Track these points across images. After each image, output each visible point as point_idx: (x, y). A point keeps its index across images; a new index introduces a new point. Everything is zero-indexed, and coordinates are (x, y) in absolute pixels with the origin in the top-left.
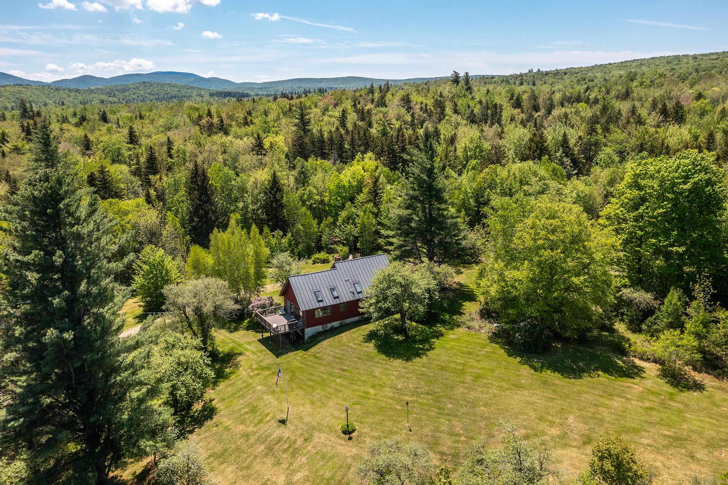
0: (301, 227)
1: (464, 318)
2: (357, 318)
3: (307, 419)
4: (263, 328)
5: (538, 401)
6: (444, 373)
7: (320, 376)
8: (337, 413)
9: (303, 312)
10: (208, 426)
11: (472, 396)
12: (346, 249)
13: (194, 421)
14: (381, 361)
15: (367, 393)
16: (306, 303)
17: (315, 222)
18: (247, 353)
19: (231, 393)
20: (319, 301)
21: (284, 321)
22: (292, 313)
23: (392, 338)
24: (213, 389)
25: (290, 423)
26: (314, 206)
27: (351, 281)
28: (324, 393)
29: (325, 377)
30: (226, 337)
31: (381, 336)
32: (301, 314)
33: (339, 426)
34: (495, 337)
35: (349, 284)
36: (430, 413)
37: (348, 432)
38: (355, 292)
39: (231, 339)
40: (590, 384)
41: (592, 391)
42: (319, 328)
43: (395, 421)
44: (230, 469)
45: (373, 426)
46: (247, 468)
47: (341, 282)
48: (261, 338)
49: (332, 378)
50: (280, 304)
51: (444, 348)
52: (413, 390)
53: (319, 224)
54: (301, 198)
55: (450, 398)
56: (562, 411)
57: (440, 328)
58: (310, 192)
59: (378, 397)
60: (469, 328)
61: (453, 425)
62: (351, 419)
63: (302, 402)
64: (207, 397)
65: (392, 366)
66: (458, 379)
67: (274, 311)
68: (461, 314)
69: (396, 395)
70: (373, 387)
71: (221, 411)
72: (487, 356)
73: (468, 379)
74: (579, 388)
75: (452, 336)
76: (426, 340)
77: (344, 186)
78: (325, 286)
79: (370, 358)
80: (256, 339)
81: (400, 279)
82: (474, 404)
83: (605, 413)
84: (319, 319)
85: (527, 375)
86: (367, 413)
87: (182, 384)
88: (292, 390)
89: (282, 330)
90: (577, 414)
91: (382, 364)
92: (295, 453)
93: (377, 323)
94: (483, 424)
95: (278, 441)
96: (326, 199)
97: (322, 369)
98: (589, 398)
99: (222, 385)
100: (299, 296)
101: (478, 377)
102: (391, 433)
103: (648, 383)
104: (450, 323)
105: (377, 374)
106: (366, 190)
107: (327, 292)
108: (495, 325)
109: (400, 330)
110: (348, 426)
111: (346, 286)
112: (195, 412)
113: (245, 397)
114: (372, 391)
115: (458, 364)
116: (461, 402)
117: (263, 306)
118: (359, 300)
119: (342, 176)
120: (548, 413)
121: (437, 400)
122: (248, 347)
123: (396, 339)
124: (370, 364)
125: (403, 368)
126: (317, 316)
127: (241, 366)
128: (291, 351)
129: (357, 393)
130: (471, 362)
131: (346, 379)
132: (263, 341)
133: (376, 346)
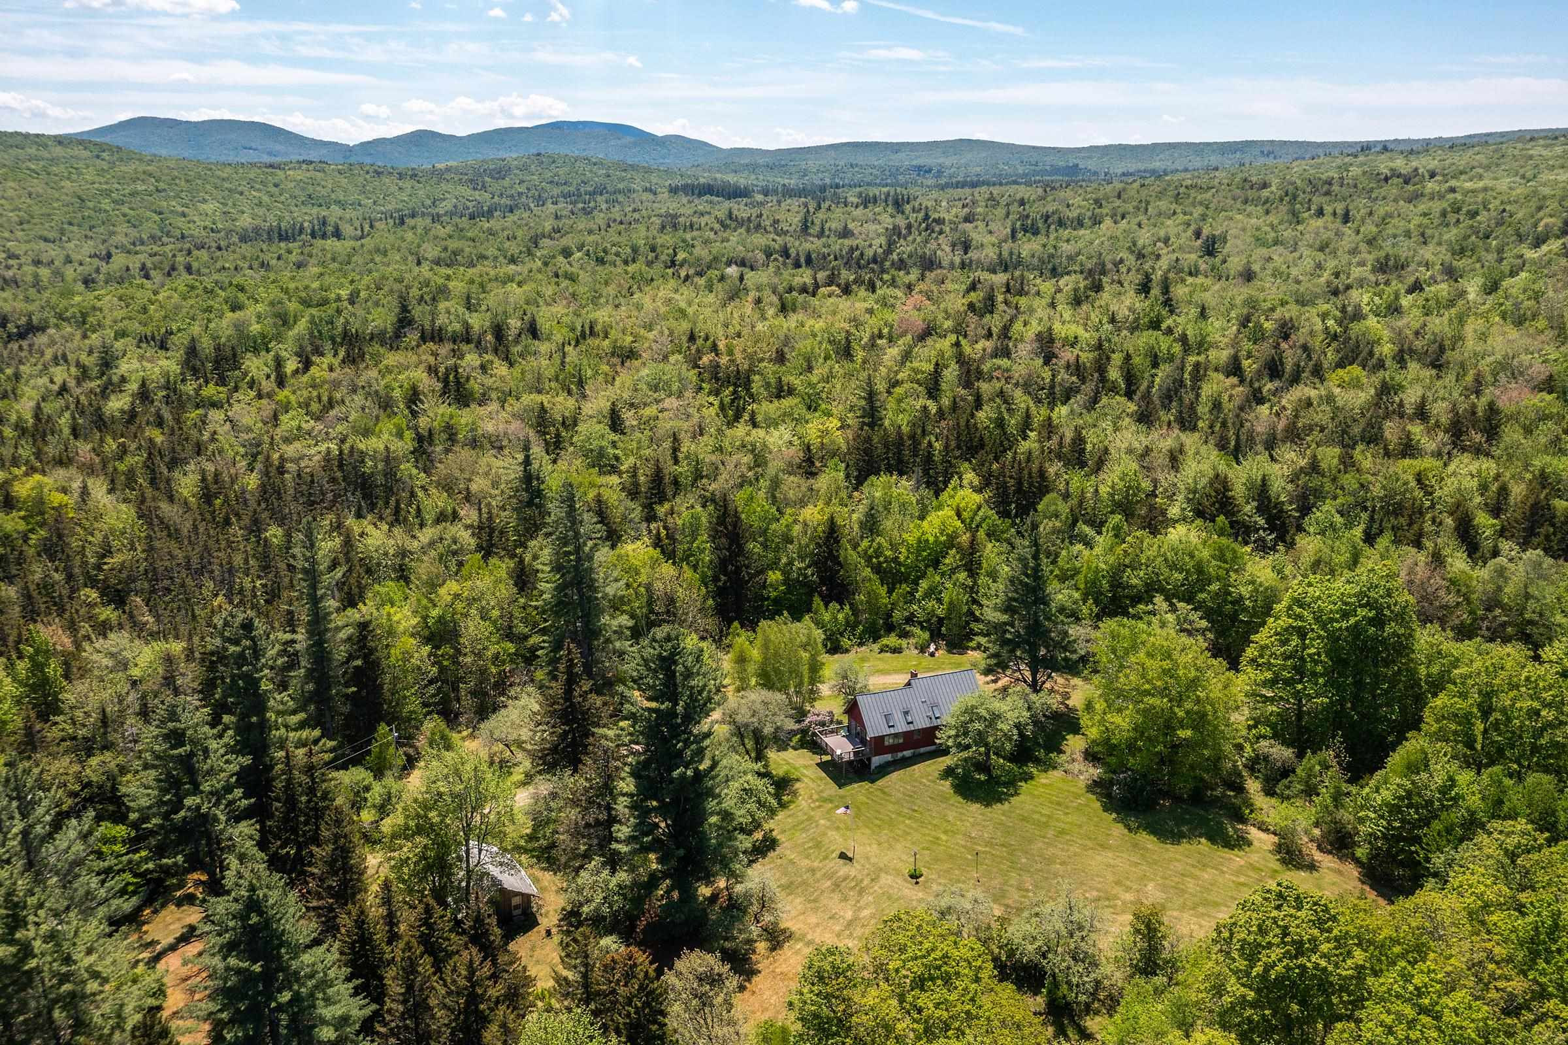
0: (863, 598)
1: (1063, 758)
2: (932, 749)
3: (873, 860)
4: (822, 749)
5: (1120, 864)
6: (1025, 824)
7: (887, 815)
8: (904, 857)
9: (871, 738)
10: (772, 857)
11: (1049, 852)
12: (927, 635)
14: (956, 804)
15: (938, 838)
16: (874, 727)
17: (883, 591)
18: (806, 780)
19: (792, 825)
20: (890, 727)
21: (849, 746)
22: (858, 737)
23: (972, 777)
24: (773, 818)
25: (857, 863)
26: (884, 565)
27: (928, 703)
28: (892, 834)
29: (893, 816)
30: (778, 756)
31: (959, 773)
32: (869, 740)
33: (906, 870)
34: (1096, 786)
35: (926, 708)
36: (1002, 866)
37: (915, 876)
38: (933, 718)
39: (785, 760)
40: (1185, 852)
41: (1185, 859)
42: (889, 758)
43: (963, 870)
44: (798, 900)
45: (941, 873)
46: (815, 901)
47: (917, 704)
48: (819, 761)
49: (901, 819)
50: (842, 723)
51: (1031, 794)
52: (987, 839)
53: (890, 592)
54: (865, 554)
55: (1026, 853)
56: (1143, 878)
57: (1032, 769)
58: (880, 545)
60: (1066, 771)
61: (1023, 881)
62: (919, 864)
63: (868, 841)
64: (766, 826)
65: (968, 810)
66: (1038, 833)
67: (836, 732)
68: (1061, 752)
69: (968, 844)
70: (945, 832)
71: (783, 843)
72: (1078, 808)
73: (1051, 833)
74: (1171, 855)
75: (1044, 781)
76: (1012, 783)
77: (928, 541)
78: (897, 708)
79: (945, 799)
80: (813, 762)
81: (984, 713)
82: (1050, 861)
83: (1191, 885)
84: (889, 747)
85: (1118, 835)
86: (936, 860)
88: (858, 828)
89: (846, 758)
90: (1159, 882)
91: (957, 807)
92: (861, 892)
93: (955, 757)
95: (845, 879)
96: (902, 558)
97: (891, 807)
98: (1179, 867)
99: (781, 815)
100: (867, 719)
101: (1062, 832)
102: (958, 881)
103: (1254, 858)
104: (1044, 763)
105: (951, 819)
107: (900, 716)
108: (1097, 771)
109: (983, 767)
110: (915, 870)
111: (922, 709)
112: (756, 842)
113: (807, 830)
114: (944, 837)
115: (1043, 815)
116: (1037, 858)
117: (822, 723)
118: (937, 728)
119: (925, 526)
120: (1127, 878)
121: (1011, 853)
122: (805, 771)
123: (977, 779)
124: (944, 805)
125: (981, 814)
126: (886, 744)
127: (800, 795)
128: (856, 782)
129: (928, 838)
130: (1060, 814)
131: (916, 821)
132: (822, 766)
133: (953, 786)
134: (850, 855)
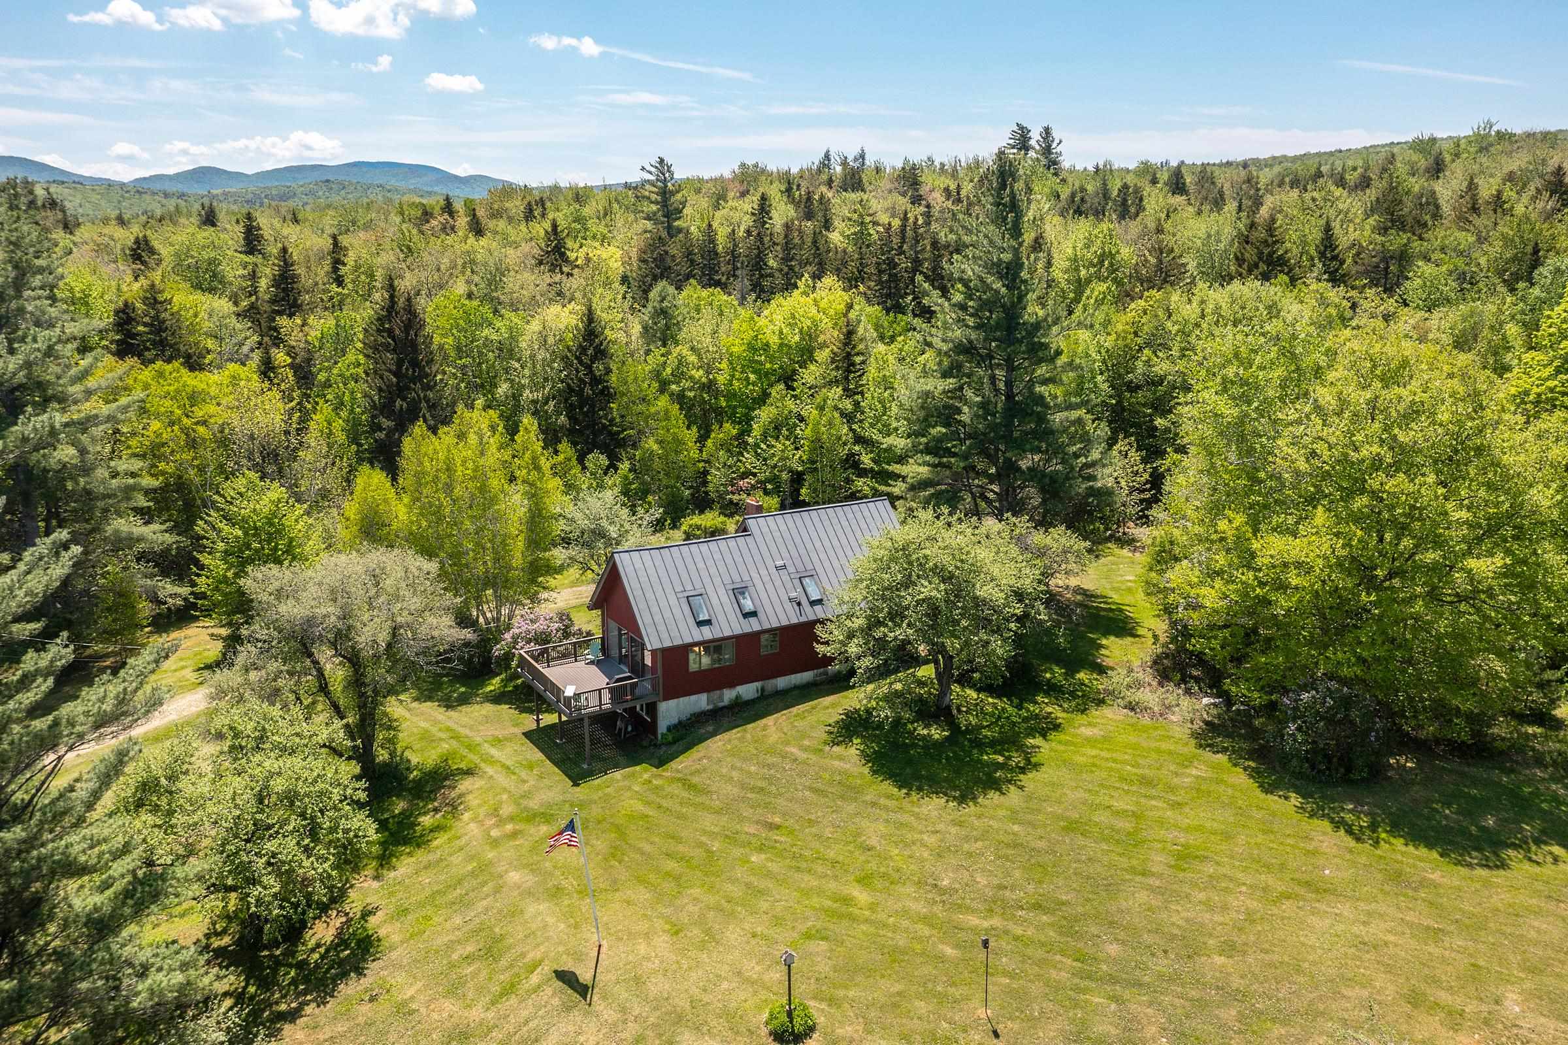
0: (655, 447)
1: (1111, 680)
2: (806, 676)
3: (657, 986)
4: (541, 699)
5: (1391, 938)
6: (1081, 841)
7: (701, 845)
8: (753, 969)
9: (653, 652)
10: (348, 998)
11: (1178, 916)
12: (772, 502)
13: (306, 980)
14: (883, 801)
15: (847, 901)
16: (662, 628)
17: (690, 436)
18: (490, 771)
19: (428, 892)
20: (700, 624)
21: (597, 679)
22: (622, 659)
23: (911, 733)
24: (377, 878)
25: (604, 998)
26: (691, 394)
27: (791, 569)
28: (712, 900)
29: (716, 846)
30: (436, 722)
31: (880, 726)
32: (648, 661)
33: (760, 1011)
34: (1213, 734)
35: (786, 578)
36: (1054, 974)
37: (790, 1034)
38: (805, 602)
39: (448, 729)
40: (1539, 886)
41: (1552, 906)
42: (700, 702)
43: (942, 998)
45: (873, 1014)
47: (764, 572)
48: (534, 726)
49: (737, 852)
50: (589, 634)
51: (1067, 764)
52: (989, 893)
53: (702, 439)
54: (657, 374)
55: (1111, 924)
56: (1475, 975)
57: (1046, 706)
58: (681, 361)
59: (882, 916)
60: (1131, 707)
61: (1134, 1019)
62: (799, 988)
63: (644, 926)
64: (355, 902)
65: (917, 816)
66: (1124, 862)
67: (572, 654)
68: (1101, 669)
69: (938, 909)
70: (864, 880)
71: (392, 948)
72: (1199, 791)
73: (1159, 861)
74: (1507, 897)
75: (1087, 732)
76: (1010, 740)
77: (767, 345)
78: (717, 581)
79: (850, 791)
80: (518, 731)
81: (941, 558)
82: (1190, 945)
84: (702, 673)
85: (1334, 850)
86: (851, 971)
87: (269, 864)
88: (615, 886)
89: (591, 705)
90: (1528, 985)
91: (886, 809)
93: (871, 687)
94: (1229, 1014)
96: (722, 379)
97: (708, 822)
99: (406, 865)
100: (642, 606)
101: (1185, 857)
102: (933, 1040)
104: (1073, 694)
105: (873, 841)
106: (823, 355)
107: (725, 599)
108: (1206, 701)
109: (934, 710)
110: (790, 1014)
111: (778, 583)
112: (313, 950)
113: (470, 905)
114: (862, 896)
115: (1117, 813)
116: (1148, 938)
117: (542, 638)
118: (815, 623)
119: (762, 322)
120: (1435, 981)
121: (1069, 928)
122: (493, 751)
123: (924, 738)
124: (851, 808)
125: (954, 823)
126: (693, 667)
127: (467, 809)
128: (617, 766)
129: (815, 901)
130: (1157, 807)
131: (781, 854)
132: (538, 737)
133: (866, 757)
134: (585, 976)
